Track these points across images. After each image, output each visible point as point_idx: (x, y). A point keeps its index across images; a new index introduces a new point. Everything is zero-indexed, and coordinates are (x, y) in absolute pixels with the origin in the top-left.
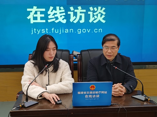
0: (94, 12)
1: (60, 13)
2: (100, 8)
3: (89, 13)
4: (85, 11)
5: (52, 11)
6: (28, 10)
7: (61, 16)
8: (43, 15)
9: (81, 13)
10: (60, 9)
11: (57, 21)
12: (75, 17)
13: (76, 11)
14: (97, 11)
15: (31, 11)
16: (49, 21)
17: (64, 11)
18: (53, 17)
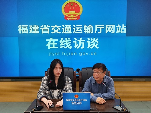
0: (91, 41)
1: (68, 42)
2: (94, 38)
3: (87, 42)
4: (84, 40)
5: (62, 41)
6: (47, 40)
7: (68, 44)
8: (56, 44)
9: (82, 42)
10: (68, 40)
11: (65, 48)
12: (78, 45)
13: (78, 40)
14: (92, 41)
15: (49, 41)
16: (61, 47)
17: (70, 41)
18: (63, 45)
